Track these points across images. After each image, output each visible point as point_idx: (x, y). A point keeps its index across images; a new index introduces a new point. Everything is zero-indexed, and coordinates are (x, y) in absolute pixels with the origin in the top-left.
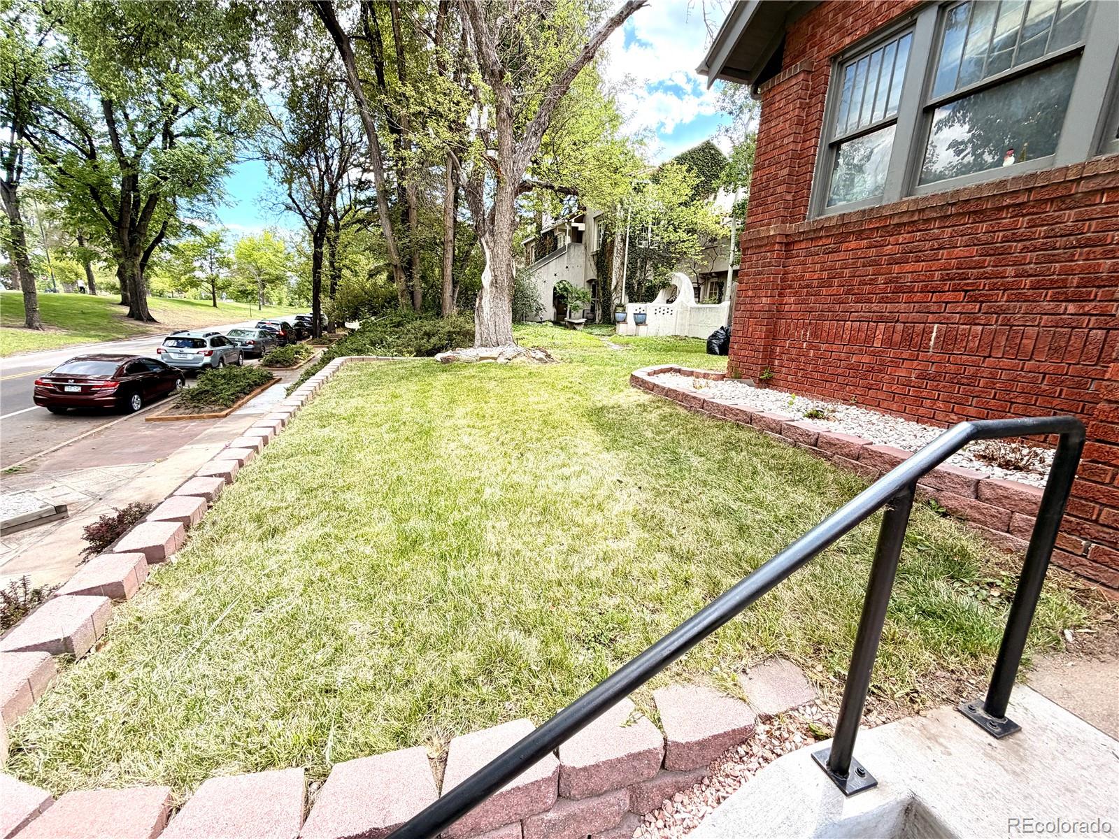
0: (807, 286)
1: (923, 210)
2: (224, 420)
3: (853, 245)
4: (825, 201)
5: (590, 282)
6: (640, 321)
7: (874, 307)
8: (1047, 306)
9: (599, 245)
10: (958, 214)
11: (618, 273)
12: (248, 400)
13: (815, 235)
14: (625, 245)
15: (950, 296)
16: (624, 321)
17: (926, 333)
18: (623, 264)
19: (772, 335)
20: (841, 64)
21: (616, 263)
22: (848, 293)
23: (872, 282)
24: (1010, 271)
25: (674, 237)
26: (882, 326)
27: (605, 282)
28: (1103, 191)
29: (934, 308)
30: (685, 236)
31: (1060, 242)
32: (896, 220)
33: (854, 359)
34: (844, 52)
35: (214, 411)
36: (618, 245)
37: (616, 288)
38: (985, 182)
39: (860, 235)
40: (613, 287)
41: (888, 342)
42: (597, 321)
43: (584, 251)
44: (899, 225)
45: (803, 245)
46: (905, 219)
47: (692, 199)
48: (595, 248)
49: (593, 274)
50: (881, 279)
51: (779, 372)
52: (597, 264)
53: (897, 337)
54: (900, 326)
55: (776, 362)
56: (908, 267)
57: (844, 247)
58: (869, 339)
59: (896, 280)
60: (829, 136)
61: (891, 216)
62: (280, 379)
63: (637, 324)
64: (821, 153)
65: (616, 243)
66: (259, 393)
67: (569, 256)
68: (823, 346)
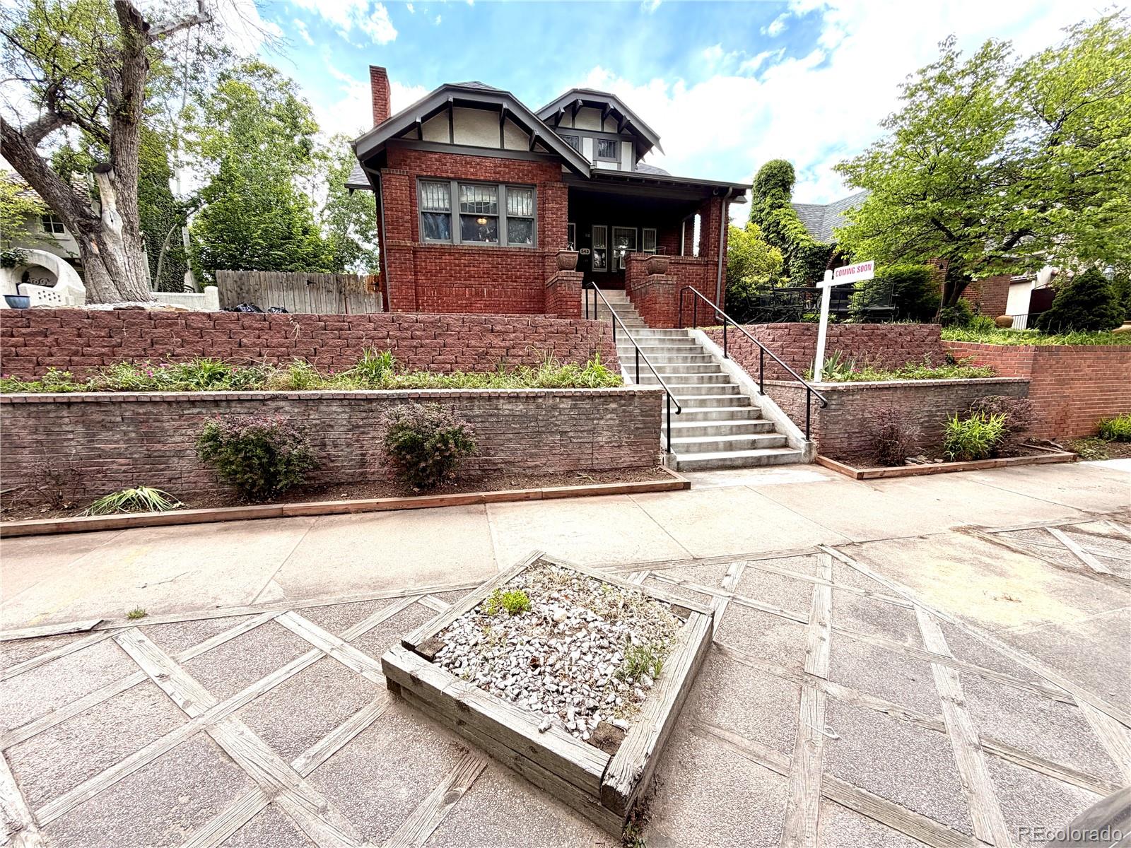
0: (429, 272)
4: (424, 236)
7: (462, 282)
10: (482, 254)
15: (487, 279)
17: (483, 291)
19: (417, 294)
20: (423, 180)
23: (460, 273)
26: (467, 289)
32: (462, 251)
33: (459, 302)
34: (423, 177)
45: (423, 253)
46: (465, 252)
53: (473, 293)
55: (421, 307)
58: (464, 294)
60: (421, 209)
64: (420, 214)
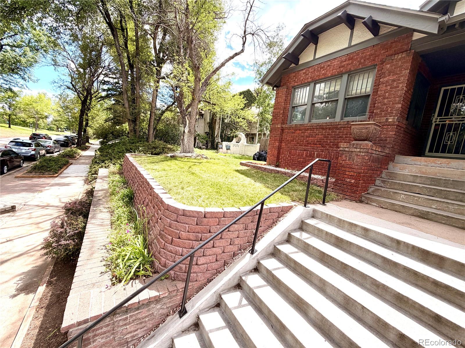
0: (288, 141)
1: (313, 126)
2: (57, 178)
3: (298, 132)
4: (292, 120)
5: (206, 133)
6: (228, 149)
7: (303, 147)
8: (335, 149)
9: (210, 120)
10: (319, 128)
11: (217, 131)
12: (63, 171)
13: (289, 128)
14: (220, 121)
15: (318, 146)
16: (222, 148)
17: (314, 154)
18: (219, 127)
19: (279, 153)
20: (295, 89)
21: (217, 127)
22: (298, 143)
23: (303, 141)
24: (329, 141)
25: (238, 120)
26: (305, 152)
27: (212, 133)
28: (342, 127)
29: (315, 148)
30: (242, 120)
31: (336, 136)
32: (307, 128)
33: (299, 160)
34: (295, 86)
35: (50, 175)
36: (218, 121)
37: (216, 136)
38: (324, 122)
39: (300, 130)
40: (215, 136)
41: (307, 156)
42: (209, 147)
43: (204, 121)
44: (308, 129)
45: (287, 131)
46: (309, 128)
47: (244, 108)
48: (208, 120)
49: (207, 130)
50: (305, 141)
51: (281, 163)
52: (209, 127)
53: (308, 154)
54: (309, 152)
55: (280, 161)
56: (310, 138)
57: (296, 132)
58: (302, 155)
59: (308, 141)
60: (292, 105)
61: (306, 127)
62: (72, 163)
63: (227, 149)
64: (290, 108)
65: (217, 120)
66: (66, 168)
67: (198, 122)
68: (292, 156)
